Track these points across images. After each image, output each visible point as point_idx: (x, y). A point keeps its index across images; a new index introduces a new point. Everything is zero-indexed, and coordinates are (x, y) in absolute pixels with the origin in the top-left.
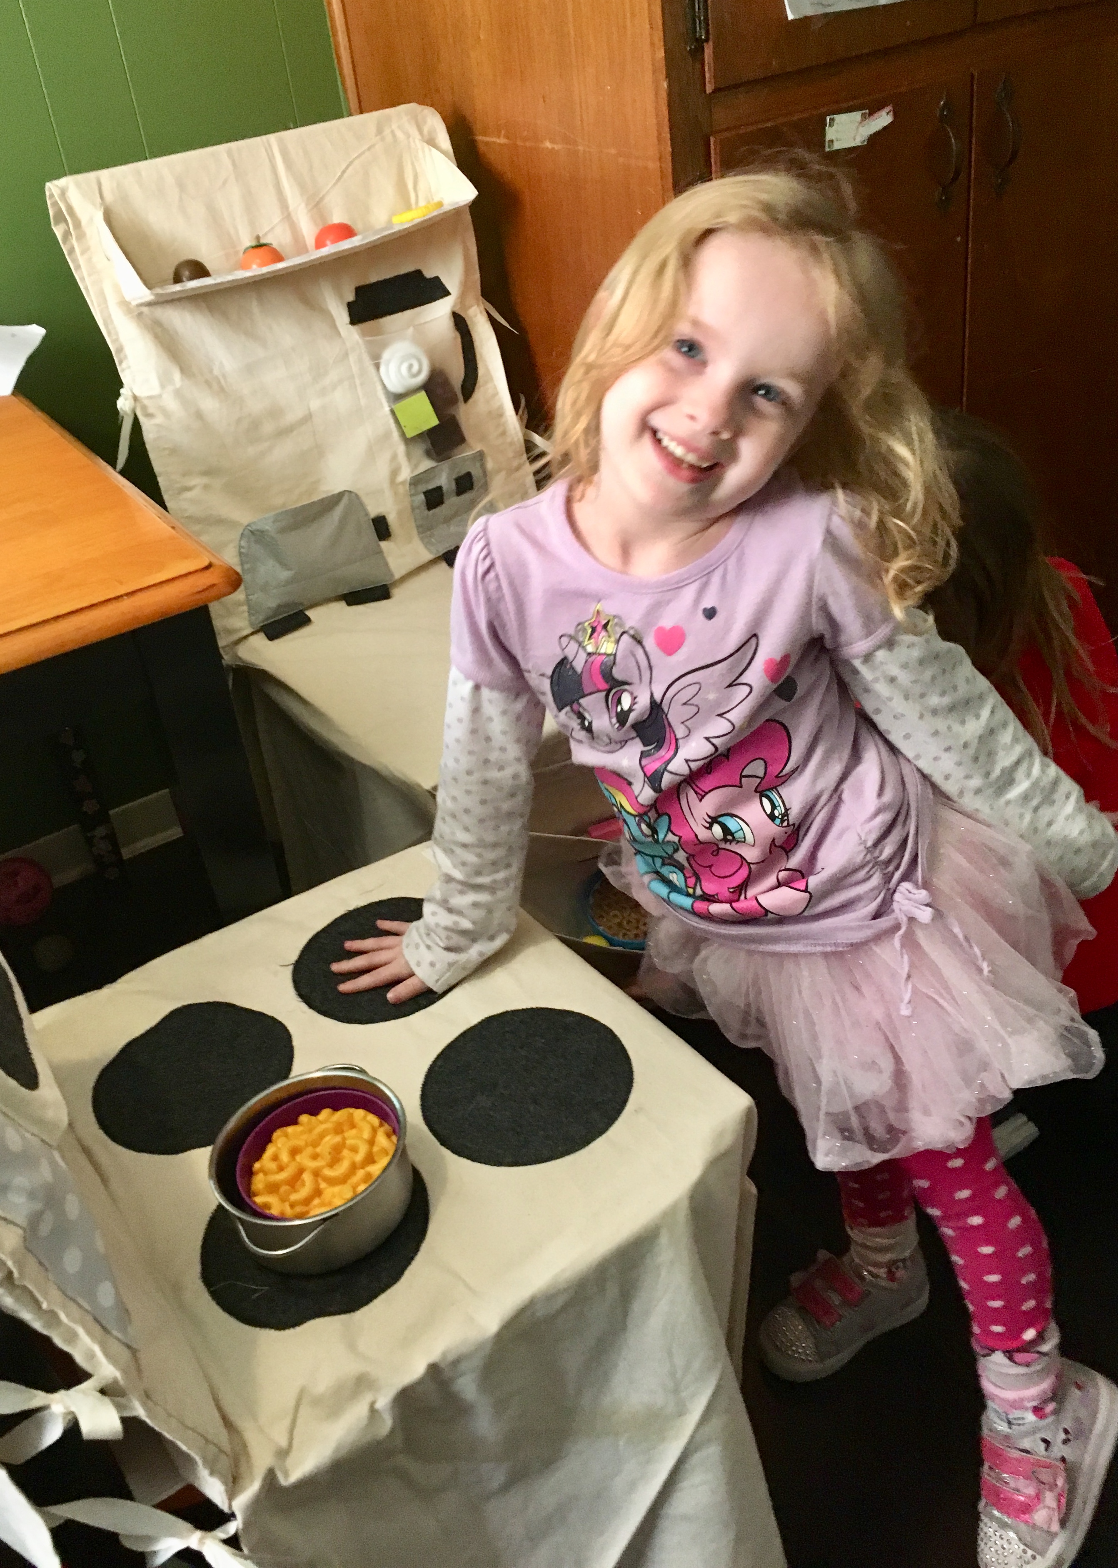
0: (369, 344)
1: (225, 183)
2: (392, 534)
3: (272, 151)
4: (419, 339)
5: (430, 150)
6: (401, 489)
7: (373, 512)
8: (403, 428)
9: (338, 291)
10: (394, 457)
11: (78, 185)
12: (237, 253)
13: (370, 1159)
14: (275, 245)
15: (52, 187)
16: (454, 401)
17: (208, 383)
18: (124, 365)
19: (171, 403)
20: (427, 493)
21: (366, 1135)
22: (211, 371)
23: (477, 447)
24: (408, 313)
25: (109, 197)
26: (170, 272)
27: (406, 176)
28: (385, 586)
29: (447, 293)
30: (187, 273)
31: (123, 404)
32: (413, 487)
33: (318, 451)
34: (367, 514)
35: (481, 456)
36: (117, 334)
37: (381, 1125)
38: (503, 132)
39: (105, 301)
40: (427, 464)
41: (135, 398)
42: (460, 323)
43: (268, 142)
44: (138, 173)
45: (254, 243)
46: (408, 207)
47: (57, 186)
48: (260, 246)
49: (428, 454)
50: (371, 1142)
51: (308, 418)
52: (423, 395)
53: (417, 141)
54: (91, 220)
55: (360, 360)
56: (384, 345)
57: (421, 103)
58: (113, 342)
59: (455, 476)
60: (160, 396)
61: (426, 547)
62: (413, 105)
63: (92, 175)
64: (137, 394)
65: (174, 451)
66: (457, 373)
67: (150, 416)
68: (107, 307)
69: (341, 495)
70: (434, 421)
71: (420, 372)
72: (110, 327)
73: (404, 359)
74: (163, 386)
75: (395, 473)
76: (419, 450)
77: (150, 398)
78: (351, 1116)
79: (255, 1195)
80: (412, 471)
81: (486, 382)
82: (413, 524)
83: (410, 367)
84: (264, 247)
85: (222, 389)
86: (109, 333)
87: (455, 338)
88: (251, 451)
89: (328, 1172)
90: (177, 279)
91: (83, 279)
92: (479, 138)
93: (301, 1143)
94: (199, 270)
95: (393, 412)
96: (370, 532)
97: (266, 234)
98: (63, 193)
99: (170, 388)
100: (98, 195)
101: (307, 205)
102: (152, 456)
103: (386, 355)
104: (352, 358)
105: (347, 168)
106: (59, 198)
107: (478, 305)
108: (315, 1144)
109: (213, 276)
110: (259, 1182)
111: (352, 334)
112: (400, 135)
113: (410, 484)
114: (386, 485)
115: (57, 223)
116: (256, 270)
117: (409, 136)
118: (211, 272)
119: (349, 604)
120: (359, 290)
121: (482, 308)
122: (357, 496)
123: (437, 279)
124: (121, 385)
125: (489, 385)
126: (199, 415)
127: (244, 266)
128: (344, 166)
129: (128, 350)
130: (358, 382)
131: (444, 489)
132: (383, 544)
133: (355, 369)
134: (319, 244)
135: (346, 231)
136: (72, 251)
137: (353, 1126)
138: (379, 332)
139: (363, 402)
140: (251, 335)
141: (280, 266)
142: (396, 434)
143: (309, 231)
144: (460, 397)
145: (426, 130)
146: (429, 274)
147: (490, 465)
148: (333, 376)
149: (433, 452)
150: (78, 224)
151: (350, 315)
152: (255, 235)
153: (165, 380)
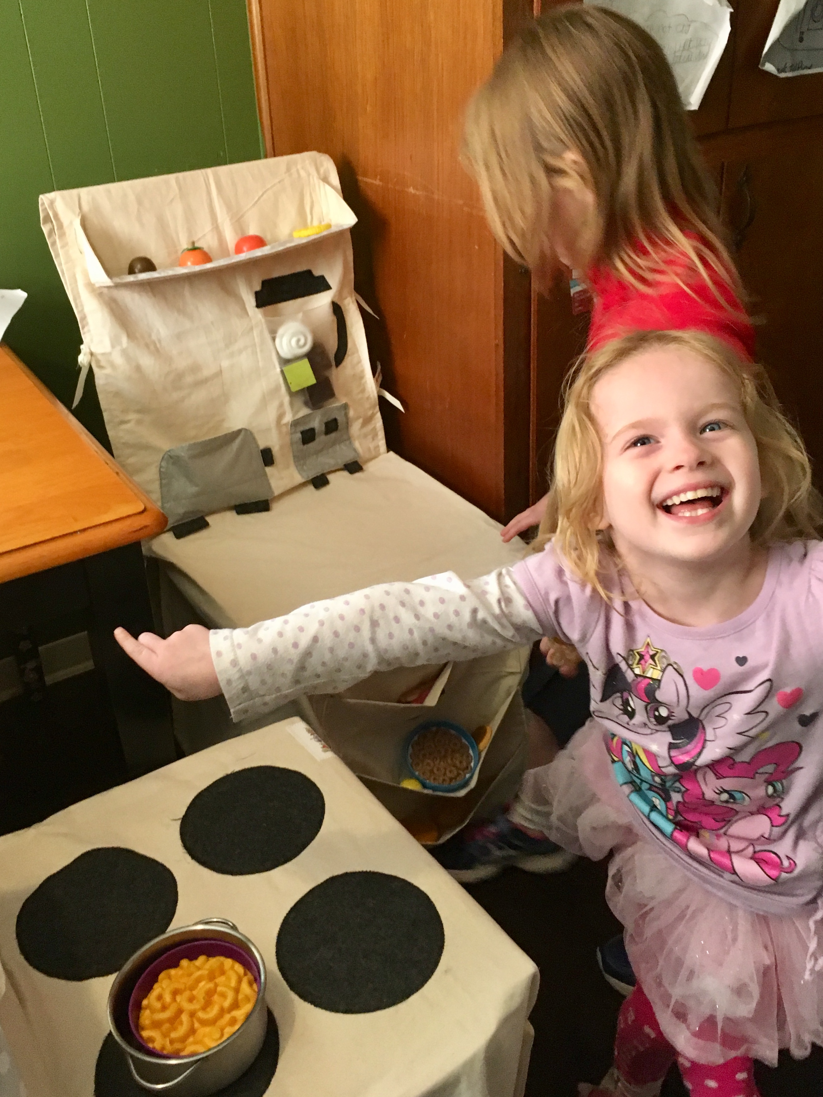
0: (268, 323)
1: (172, 201)
2: (275, 463)
3: (208, 180)
4: (306, 321)
5: (324, 185)
6: (284, 429)
7: (262, 445)
8: (289, 384)
9: (249, 283)
10: (281, 405)
11: (63, 198)
12: (176, 252)
13: (235, 1005)
14: (206, 249)
15: (44, 199)
16: (329, 366)
17: (147, 346)
18: (86, 329)
19: (118, 359)
20: (302, 433)
21: (233, 983)
22: (150, 336)
23: (343, 400)
24: (299, 301)
25: (86, 207)
26: (125, 265)
27: (305, 202)
28: (267, 500)
29: (328, 287)
30: (139, 266)
31: (83, 359)
32: (293, 427)
33: (225, 398)
34: (258, 446)
35: (345, 407)
36: (82, 306)
37: (245, 974)
38: (378, 177)
39: (76, 281)
40: (305, 411)
41: (92, 354)
42: (337, 309)
43: (206, 174)
44: (109, 191)
45: (190, 247)
46: (304, 225)
47: (47, 198)
48: (194, 249)
49: (306, 404)
50: (237, 990)
51: (220, 373)
52: (306, 361)
53: (315, 179)
54: (71, 223)
55: (261, 333)
56: (280, 324)
57: (319, 151)
58: (79, 312)
59: (325, 420)
60: (110, 354)
61: (299, 473)
62: (314, 154)
63: (75, 192)
64: (93, 350)
65: (117, 394)
66: (332, 345)
67: (101, 367)
68: (77, 286)
69: (239, 431)
70: (311, 380)
71: (305, 344)
72: (78, 301)
73: (293, 335)
74: (113, 347)
75: (280, 417)
76: (299, 402)
77: (103, 354)
78: (222, 964)
79: (143, 1029)
80: (294, 416)
81: (353, 354)
82: (291, 455)
83: (298, 341)
84: (199, 251)
85: (157, 350)
86: (77, 307)
87: (333, 321)
88: (176, 395)
89: (201, 1015)
90: (131, 271)
91: (60, 264)
92: (360, 178)
93: (181, 986)
94: (149, 265)
95: (282, 372)
96: (259, 460)
97: (199, 239)
98: (52, 203)
99: (118, 348)
100: (77, 206)
101: (230, 220)
102: (100, 397)
103: (281, 331)
104: (256, 332)
105: (262, 195)
106: (49, 207)
107: (351, 297)
108: (192, 988)
109: (158, 271)
110: (146, 1017)
111: (256, 315)
112: (303, 173)
113: (291, 426)
114: (273, 425)
115: (44, 223)
116: (191, 268)
117: (309, 175)
118: (157, 267)
119: (238, 513)
120: (264, 283)
121: (354, 298)
122: (251, 433)
123: (322, 278)
124: (82, 342)
125: (356, 355)
126: (138, 368)
127: (182, 264)
128: (260, 193)
129: (90, 319)
130: (258, 350)
131: (316, 431)
132: (268, 470)
133: (257, 340)
134: (238, 250)
135: (259, 242)
136: (54, 243)
137: (223, 973)
138: (277, 314)
139: (261, 364)
140: (182, 311)
141: (209, 266)
142: (283, 389)
143: (231, 239)
144: (333, 363)
145: (322, 171)
146: (317, 273)
147: (351, 413)
148: (240, 344)
149: (310, 403)
150: (61, 226)
151: (257, 301)
152: (191, 241)
153: (115, 342)
